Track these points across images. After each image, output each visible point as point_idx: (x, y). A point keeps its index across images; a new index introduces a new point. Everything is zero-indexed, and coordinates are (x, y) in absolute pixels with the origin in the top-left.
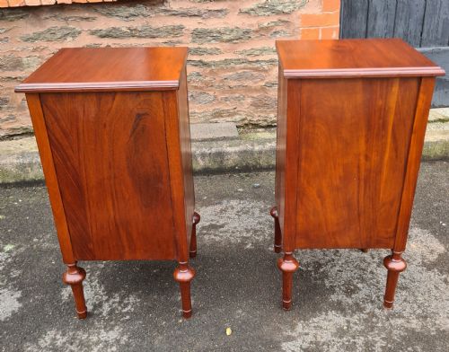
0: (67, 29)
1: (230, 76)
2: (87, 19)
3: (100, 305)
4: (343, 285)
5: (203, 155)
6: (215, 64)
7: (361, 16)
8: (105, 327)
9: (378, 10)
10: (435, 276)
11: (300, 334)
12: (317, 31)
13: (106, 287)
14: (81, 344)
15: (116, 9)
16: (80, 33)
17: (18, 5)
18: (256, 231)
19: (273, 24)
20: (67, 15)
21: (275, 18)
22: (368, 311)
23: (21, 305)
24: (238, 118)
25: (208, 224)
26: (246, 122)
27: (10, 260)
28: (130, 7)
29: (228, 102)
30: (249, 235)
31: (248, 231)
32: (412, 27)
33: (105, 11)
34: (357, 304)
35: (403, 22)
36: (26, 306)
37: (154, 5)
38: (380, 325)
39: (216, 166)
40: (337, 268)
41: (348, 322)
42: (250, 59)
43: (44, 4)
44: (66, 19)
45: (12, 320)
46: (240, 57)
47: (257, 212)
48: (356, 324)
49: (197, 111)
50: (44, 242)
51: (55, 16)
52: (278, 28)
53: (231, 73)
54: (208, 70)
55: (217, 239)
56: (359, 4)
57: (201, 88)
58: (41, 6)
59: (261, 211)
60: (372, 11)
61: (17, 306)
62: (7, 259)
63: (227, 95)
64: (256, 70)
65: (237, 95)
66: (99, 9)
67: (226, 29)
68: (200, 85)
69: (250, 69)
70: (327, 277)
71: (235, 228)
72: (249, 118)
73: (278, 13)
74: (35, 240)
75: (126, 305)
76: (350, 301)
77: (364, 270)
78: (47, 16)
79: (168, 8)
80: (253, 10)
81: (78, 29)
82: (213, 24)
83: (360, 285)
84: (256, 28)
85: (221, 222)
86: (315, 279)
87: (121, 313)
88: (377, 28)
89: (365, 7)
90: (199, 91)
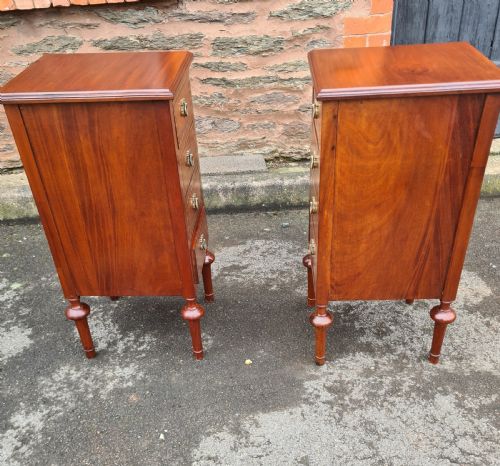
0: (65, 38)
1: (258, 98)
2: (88, 26)
3: (115, 343)
4: (374, 327)
5: (225, 190)
6: (241, 83)
7: (419, 20)
8: (120, 364)
9: (441, 11)
10: (476, 319)
11: (324, 374)
12: (364, 40)
13: (121, 326)
14: (96, 379)
15: (122, 13)
16: (81, 44)
17: (7, 9)
18: (282, 273)
19: (310, 31)
20: (65, 21)
21: (313, 24)
22: (399, 352)
23: (32, 342)
24: (266, 149)
25: (229, 265)
26: (277, 154)
27: (17, 298)
28: (138, 10)
29: (255, 131)
30: (274, 276)
31: (273, 272)
32: (481, 34)
33: (109, 16)
34: (388, 346)
35: (470, 27)
36: (37, 342)
37: (167, 7)
38: (410, 366)
39: (240, 203)
40: (369, 310)
41: (376, 363)
42: (282, 76)
43: (38, 7)
44: (64, 26)
45: (24, 356)
46: (270, 74)
47: (284, 253)
48: (384, 364)
49: (219, 141)
50: (52, 281)
51: (51, 23)
52: (317, 37)
53: (259, 95)
54: (232, 90)
55: (240, 280)
56: (417, 5)
57: (224, 113)
58: (34, 10)
59: (289, 252)
60: (432, 14)
61: (28, 342)
62: (15, 297)
63: (254, 122)
64: (289, 90)
65: (266, 122)
66: (102, 13)
67: (254, 38)
68: (222, 109)
69: (282, 89)
70: (357, 319)
71: (260, 269)
72: (280, 150)
73: (318, 16)
74: (43, 279)
75: (142, 344)
76: (380, 343)
77: (398, 312)
78: (42, 23)
79: (184, 12)
80: (285, 13)
81: (78, 39)
82: (239, 31)
83: (392, 328)
84: (289, 36)
85: (244, 263)
86: (345, 321)
87: (136, 351)
88: (437, 35)
89: (425, 9)
90: (221, 117)
